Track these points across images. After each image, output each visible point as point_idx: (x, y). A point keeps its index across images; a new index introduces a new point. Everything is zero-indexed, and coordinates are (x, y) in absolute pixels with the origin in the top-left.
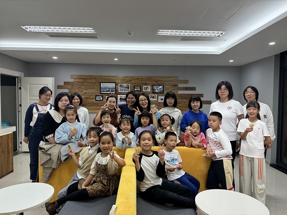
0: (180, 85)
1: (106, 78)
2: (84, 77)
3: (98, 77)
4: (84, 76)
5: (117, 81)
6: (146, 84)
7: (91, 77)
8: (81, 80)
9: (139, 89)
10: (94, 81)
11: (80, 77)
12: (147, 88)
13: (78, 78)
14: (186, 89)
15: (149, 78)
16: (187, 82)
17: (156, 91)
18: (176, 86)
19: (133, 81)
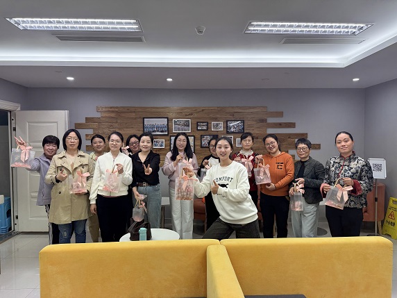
0: (270, 120)
1: (153, 110)
2: (117, 110)
3: (140, 110)
4: (117, 107)
5: (170, 115)
6: (216, 119)
7: (129, 110)
8: (113, 115)
9: (205, 128)
10: (133, 115)
11: (111, 110)
12: (217, 125)
13: (109, 111)
14: (280, 125)
15: (221, 110)
16: (280, 114)
17: (232, 130)
18: (263, 121)
19: (196, 115)
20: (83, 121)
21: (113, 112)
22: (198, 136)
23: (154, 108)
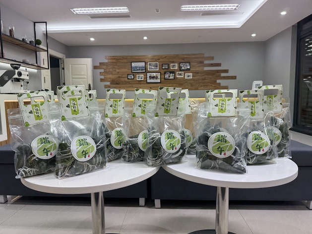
0: (206, 62)
1: (137, 57)
2: (116, 58)
3: (129, 58)
4: (117, 56)
5: (147, 61)
6: (173, 62)
7: (123, 58)
8: (114, 61)
9: (167, 67)
10: (125, 61)
11: (113, 58)
12: (174, 65)
13: (112, 59)
14: (212, 65)
15: (176, 56)
16: (212, 58)
17: (183, 68)
18: (201, 62)
19: (161, 60)
20: (98, 65)
21: (114, 59)
22: (163, 73)
23: (137, 56)
